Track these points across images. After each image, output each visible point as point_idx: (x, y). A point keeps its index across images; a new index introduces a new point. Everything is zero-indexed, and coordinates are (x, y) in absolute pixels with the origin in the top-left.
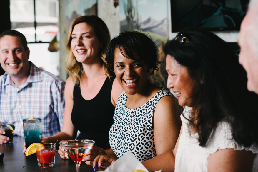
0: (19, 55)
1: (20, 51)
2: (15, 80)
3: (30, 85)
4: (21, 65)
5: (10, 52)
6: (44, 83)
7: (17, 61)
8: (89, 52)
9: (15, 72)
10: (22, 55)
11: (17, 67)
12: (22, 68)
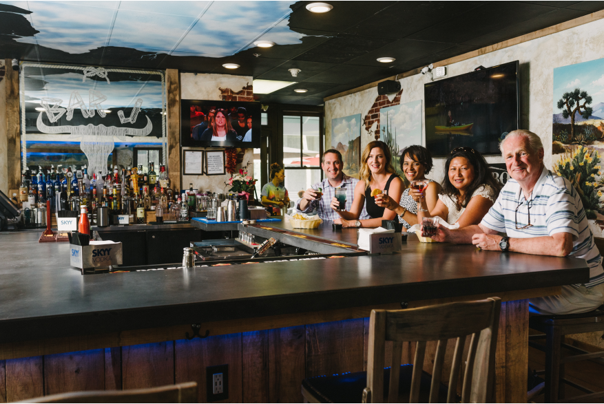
0: (337, 166)
1: (338, 163)
2: (333, 183)
3: (344, 185)
4: (338, 172)
5: (332, 163)
6: (353, 184)
7: (335, 169)
8: (381, 167)
9: (334, 176)
10: (339, 166)
11: (335, 173)
12: (338, 175)
